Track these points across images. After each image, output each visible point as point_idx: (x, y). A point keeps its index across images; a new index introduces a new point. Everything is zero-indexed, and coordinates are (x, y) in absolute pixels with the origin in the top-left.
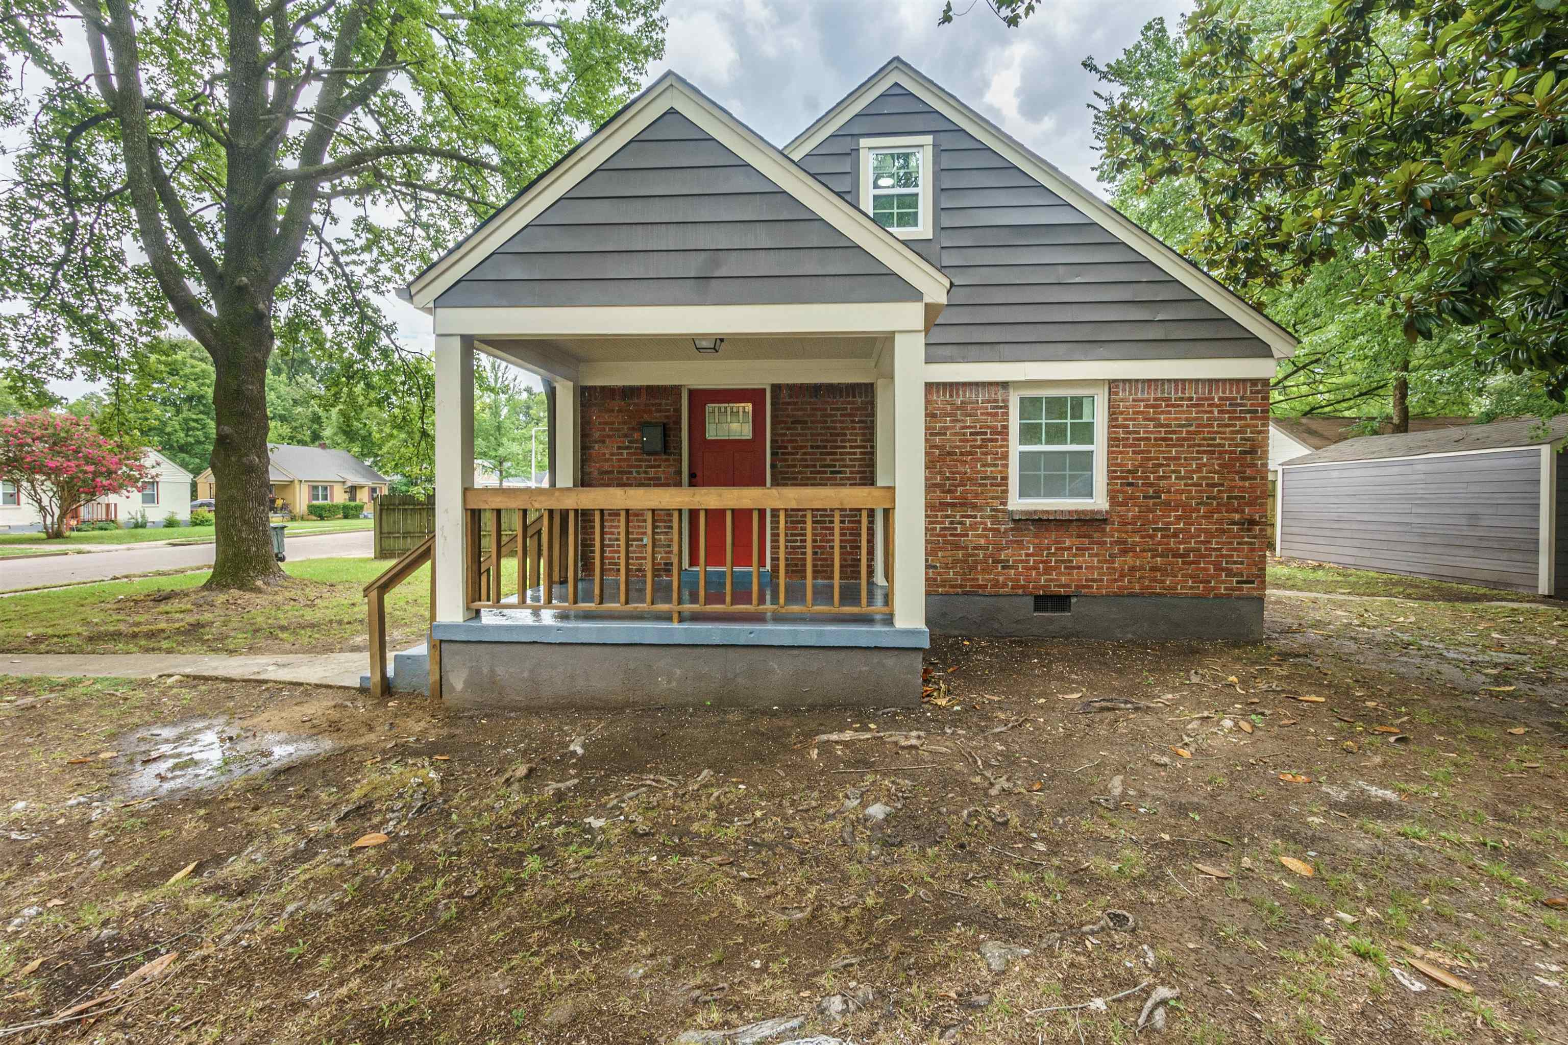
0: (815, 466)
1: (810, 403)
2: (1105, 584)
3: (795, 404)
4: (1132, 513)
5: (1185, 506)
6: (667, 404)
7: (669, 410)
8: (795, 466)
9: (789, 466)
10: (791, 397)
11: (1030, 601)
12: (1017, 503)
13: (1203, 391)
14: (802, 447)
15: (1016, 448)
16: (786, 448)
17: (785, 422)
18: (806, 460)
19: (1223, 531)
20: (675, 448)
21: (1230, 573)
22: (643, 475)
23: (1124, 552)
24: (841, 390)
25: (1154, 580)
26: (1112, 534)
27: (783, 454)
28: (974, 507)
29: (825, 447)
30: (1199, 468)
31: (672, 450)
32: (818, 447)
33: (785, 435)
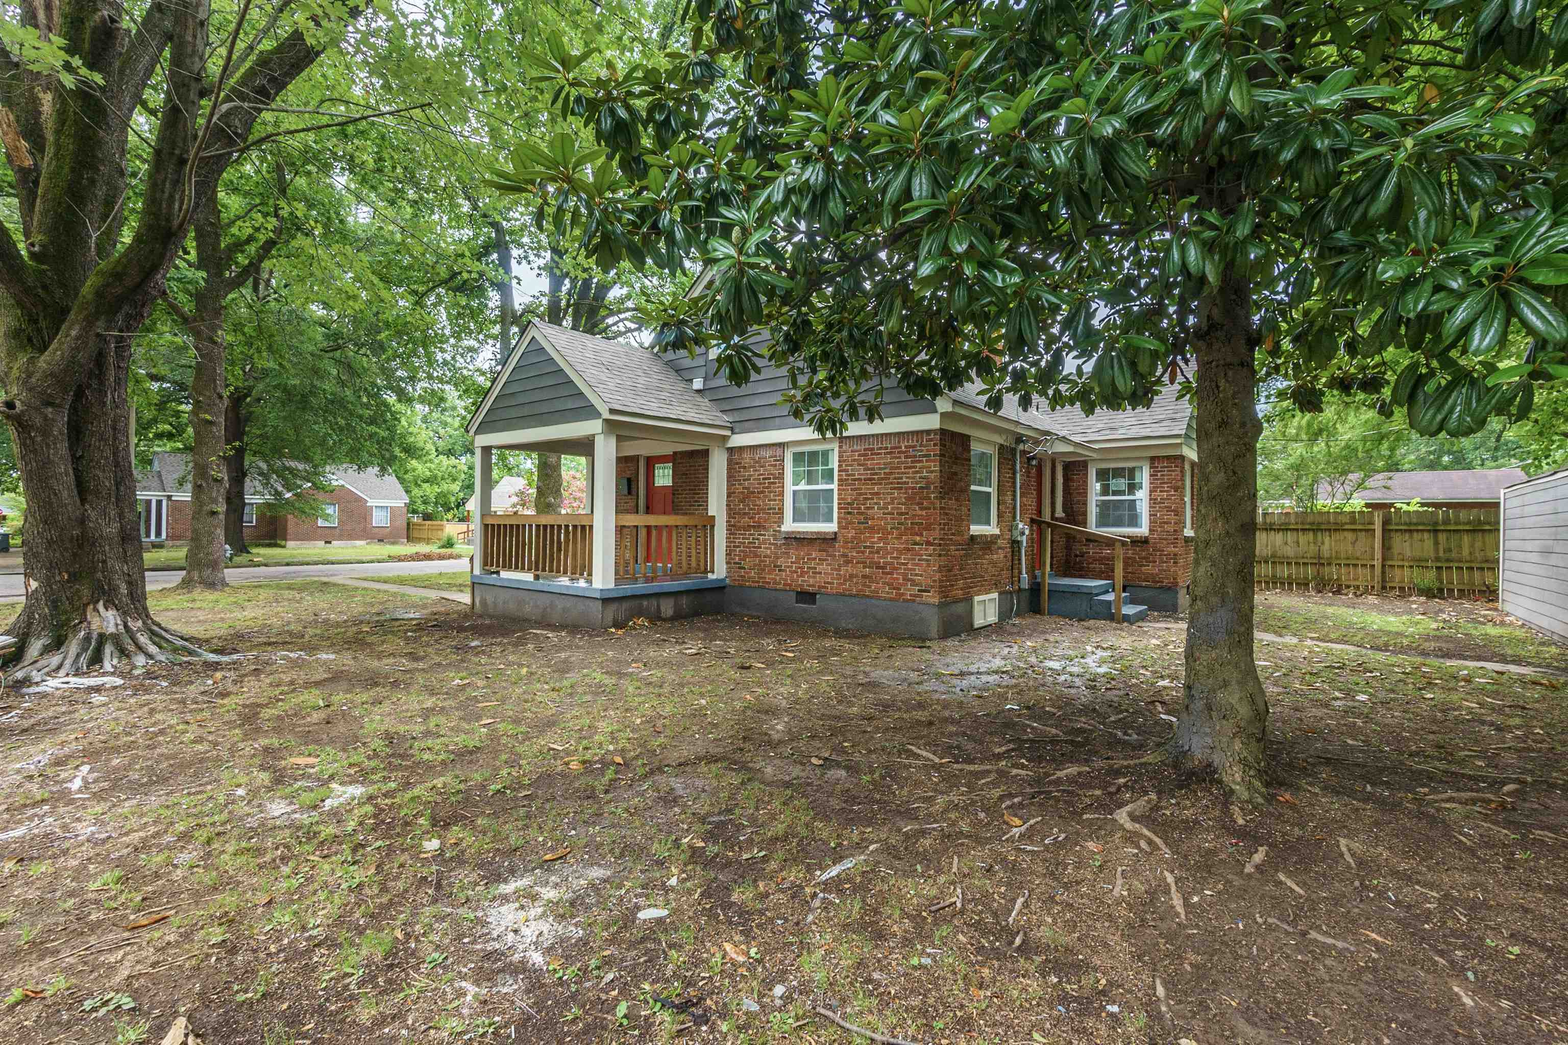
2: (835, 586)
4: (851, 533)
5: (883, 530)
11: (794, 595)
12: (789, 525)
13: (894, 442)
15: (789, 487)
19: (908, 550)
21: (914, 583)
23: (847, 562)
25: (864, 585)
26: (839, 549)
28: (764, 528)
30: (893, 499)
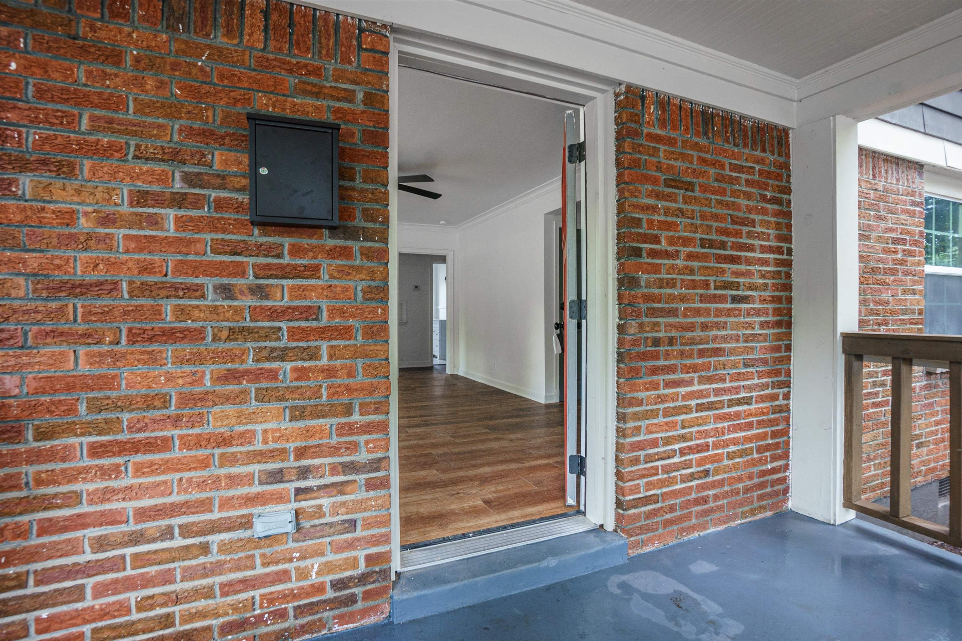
0: (706, 285)
1: (696, 146)
3: (671, 142)
6: (339, 76)
7: (349, 97)
8: (671, 284)
9: (661, 284)
10: (663, 124)
14: (687, 242)
16: (656, 240)
17: (655, 181)
18: (692, 272)
20: (369, 216)
22: (249, 301)
24: (743, 130)
27: (653, 254)
29: (723, 245)
31: (359, 222)
32: (712, 244)
33: (653, 209)
